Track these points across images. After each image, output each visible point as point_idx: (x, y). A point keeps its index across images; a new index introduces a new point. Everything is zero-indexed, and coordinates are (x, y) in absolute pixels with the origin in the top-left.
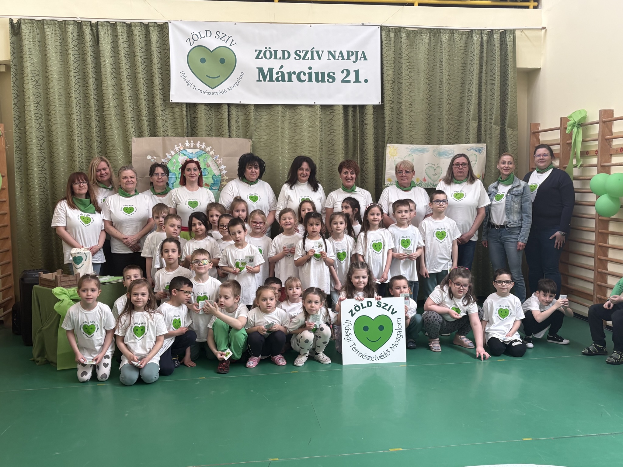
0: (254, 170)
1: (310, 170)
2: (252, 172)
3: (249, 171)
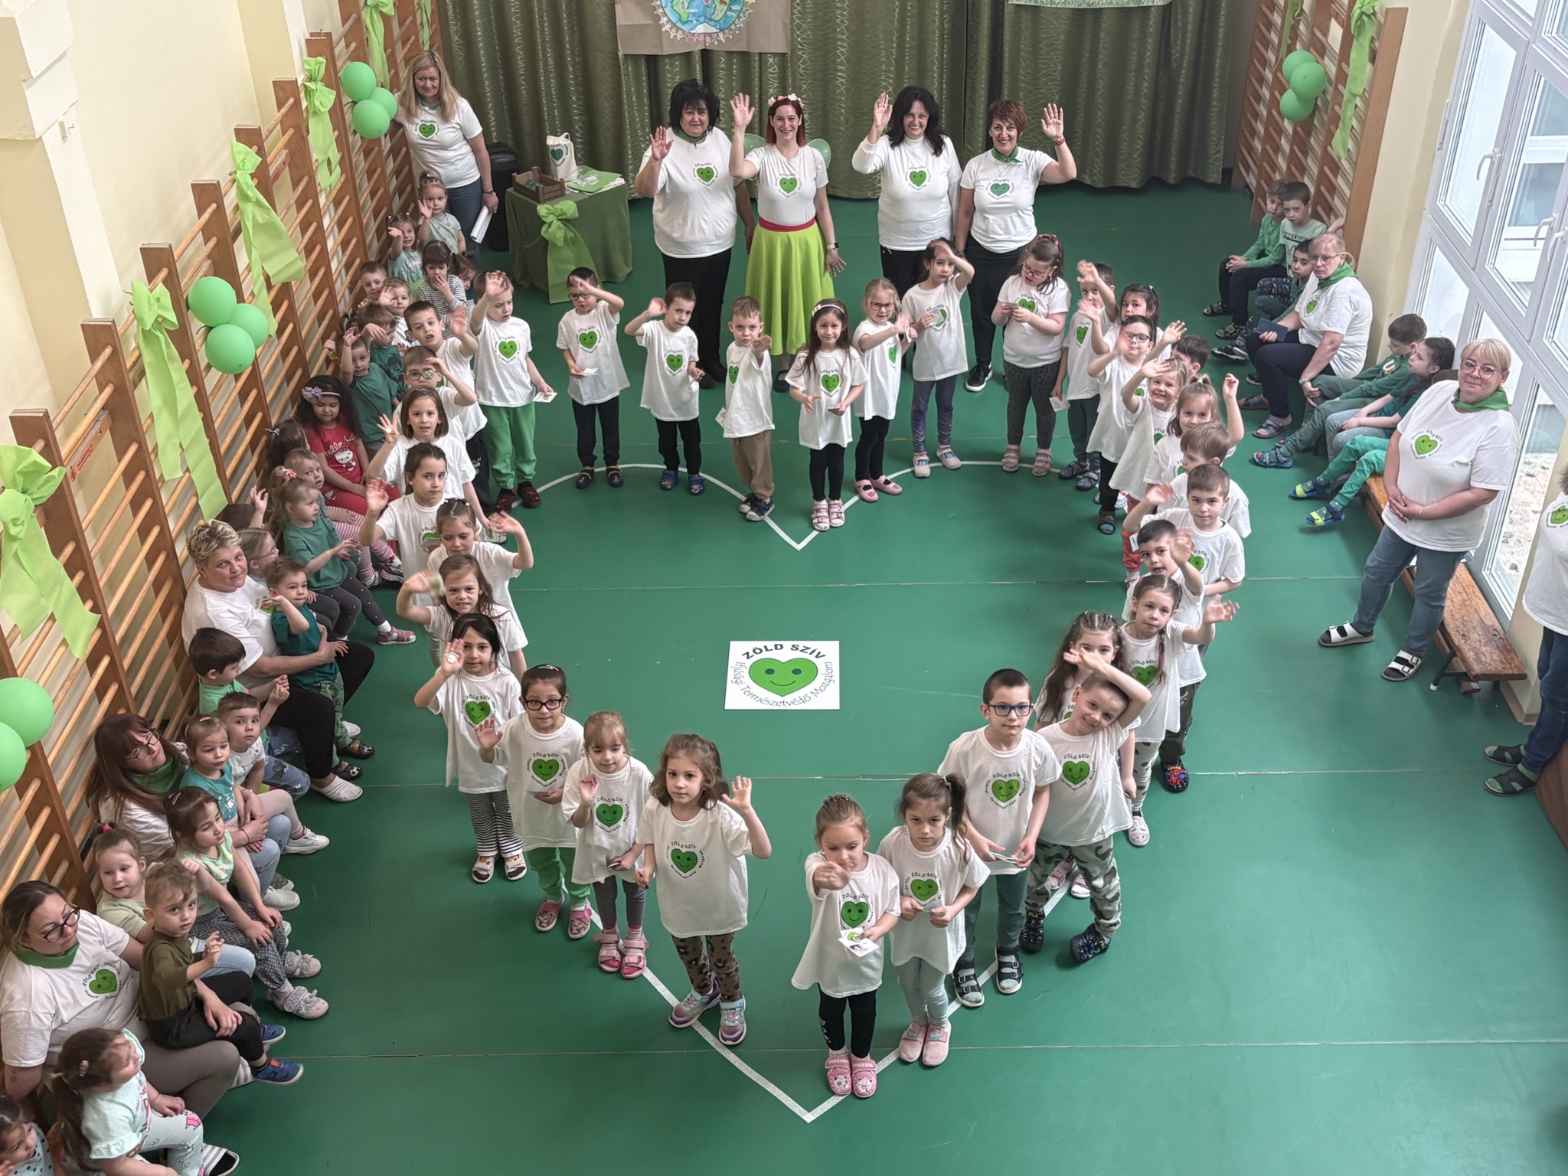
0: (697, 117)
1: (927, 116)
2: (692, 120)
3: (687, 118)
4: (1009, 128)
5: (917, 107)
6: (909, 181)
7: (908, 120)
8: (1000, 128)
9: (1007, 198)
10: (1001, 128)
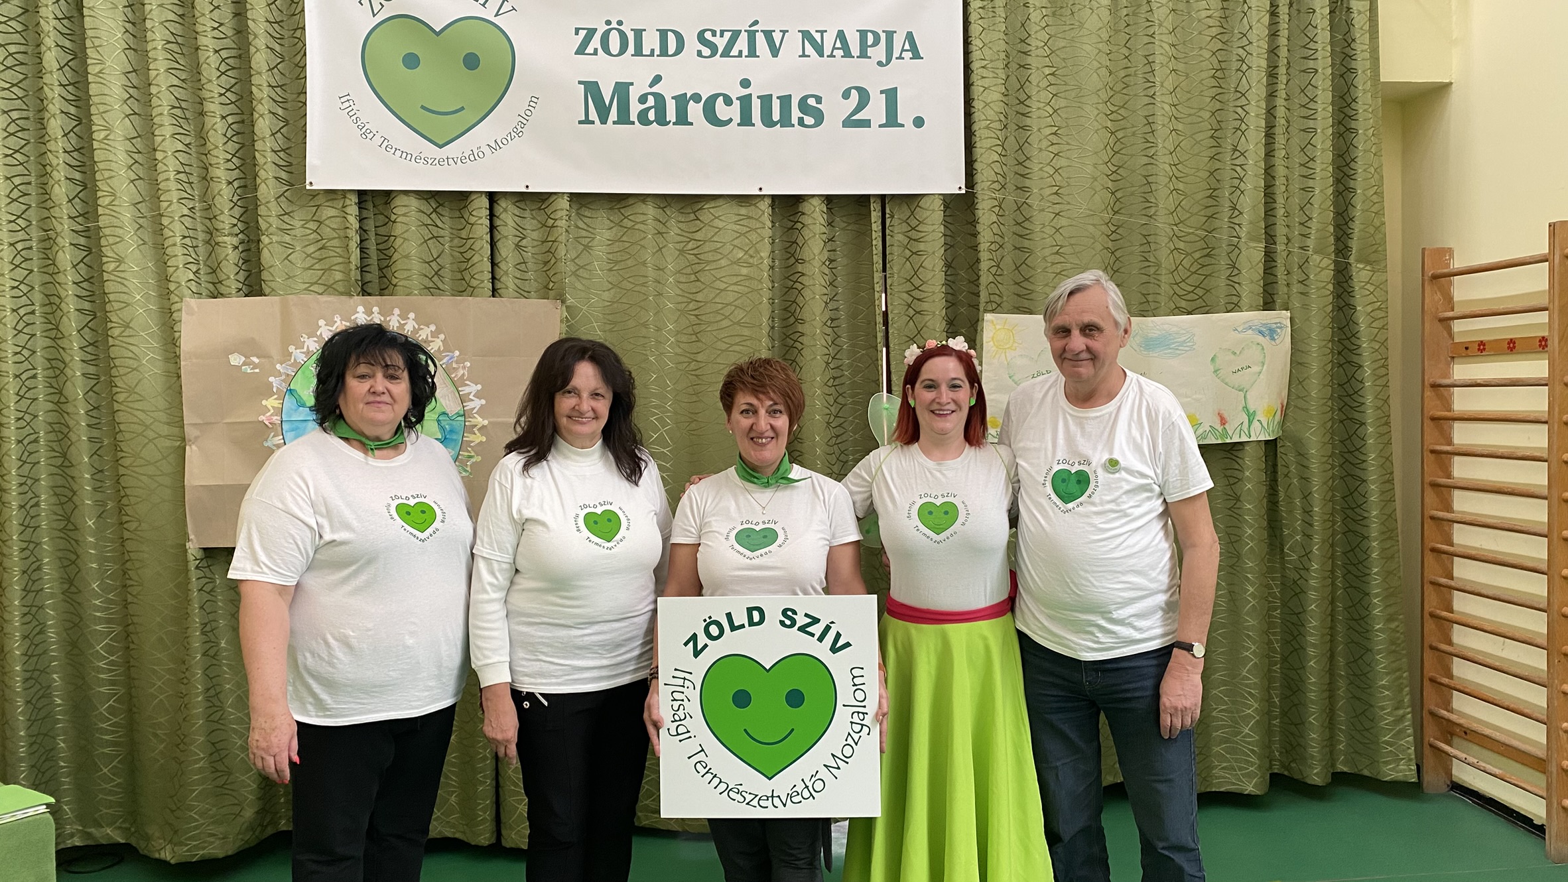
1: (609, 396)
4: (772, 412)
5: (586, 375)
6: (586, 532)
7: (564, 404)
8: (751, 411)
9: (772, 556)
10: (755, 412)
